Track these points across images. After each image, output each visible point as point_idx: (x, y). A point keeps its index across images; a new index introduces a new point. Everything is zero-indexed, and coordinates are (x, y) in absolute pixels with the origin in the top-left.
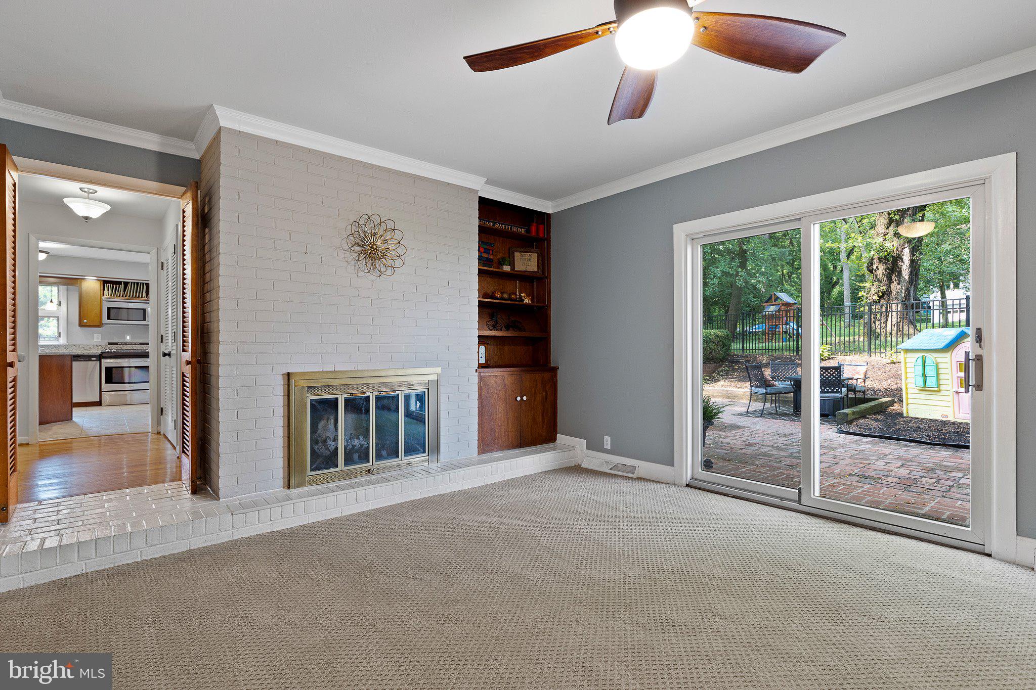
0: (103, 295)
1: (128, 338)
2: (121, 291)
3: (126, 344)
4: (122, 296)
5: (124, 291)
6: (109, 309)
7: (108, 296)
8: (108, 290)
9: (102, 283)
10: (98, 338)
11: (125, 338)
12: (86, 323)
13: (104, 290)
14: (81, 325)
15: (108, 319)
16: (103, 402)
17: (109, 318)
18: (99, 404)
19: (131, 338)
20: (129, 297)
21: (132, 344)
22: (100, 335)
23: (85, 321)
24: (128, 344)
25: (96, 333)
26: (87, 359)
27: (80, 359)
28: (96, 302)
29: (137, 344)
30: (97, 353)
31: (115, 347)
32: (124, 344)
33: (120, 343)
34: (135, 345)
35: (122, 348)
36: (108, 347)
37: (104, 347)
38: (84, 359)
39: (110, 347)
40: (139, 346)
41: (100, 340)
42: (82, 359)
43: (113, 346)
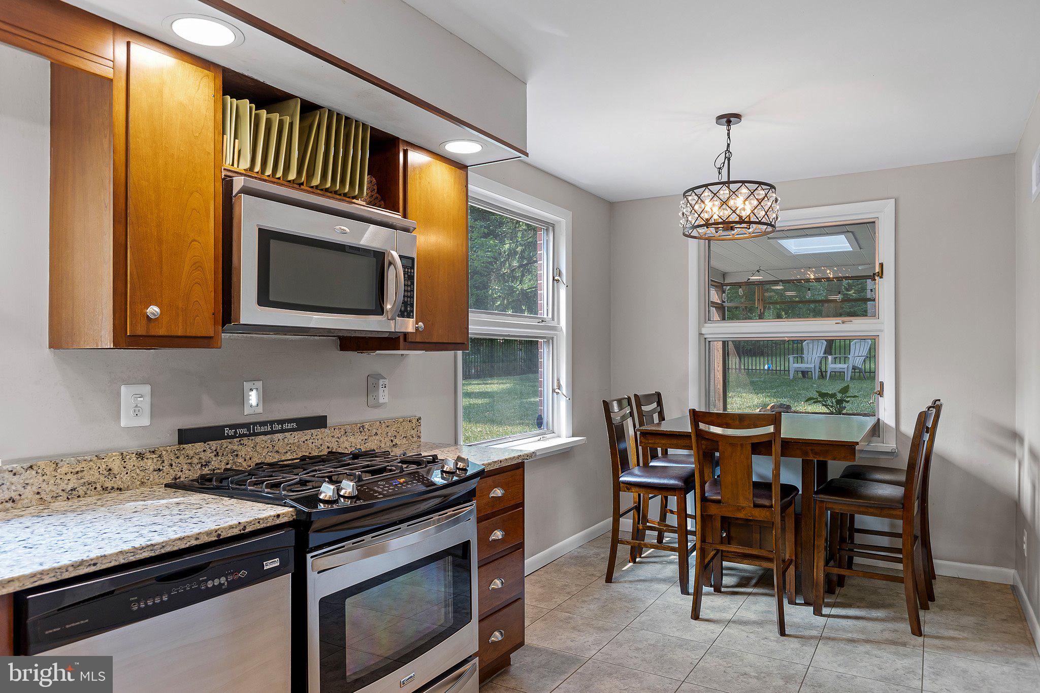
1: (253, 398)
3: (251, 429)
6: (266, 238)
10: (137, 411)
11: (242, 399)
17: (264, 299)
19: (265, 398)
22: (146, 389)
24: (258, 429)
25: (128, 382)
26: (243, 573)
27: (210, 584)
28: (197, 195)
29: (290, 426)
30: (278, 522)
31: (214, 459)
32: (245, 431)
33: (231, 427)
34: (282, 431)
35: (237, 455)
36: (189, 461)
37: (171, 465)
38: (230, 578)
39: (195, 461)
40: (293, 436)
41: (145, 421)
42: (216, 582)
43: (209, 455)
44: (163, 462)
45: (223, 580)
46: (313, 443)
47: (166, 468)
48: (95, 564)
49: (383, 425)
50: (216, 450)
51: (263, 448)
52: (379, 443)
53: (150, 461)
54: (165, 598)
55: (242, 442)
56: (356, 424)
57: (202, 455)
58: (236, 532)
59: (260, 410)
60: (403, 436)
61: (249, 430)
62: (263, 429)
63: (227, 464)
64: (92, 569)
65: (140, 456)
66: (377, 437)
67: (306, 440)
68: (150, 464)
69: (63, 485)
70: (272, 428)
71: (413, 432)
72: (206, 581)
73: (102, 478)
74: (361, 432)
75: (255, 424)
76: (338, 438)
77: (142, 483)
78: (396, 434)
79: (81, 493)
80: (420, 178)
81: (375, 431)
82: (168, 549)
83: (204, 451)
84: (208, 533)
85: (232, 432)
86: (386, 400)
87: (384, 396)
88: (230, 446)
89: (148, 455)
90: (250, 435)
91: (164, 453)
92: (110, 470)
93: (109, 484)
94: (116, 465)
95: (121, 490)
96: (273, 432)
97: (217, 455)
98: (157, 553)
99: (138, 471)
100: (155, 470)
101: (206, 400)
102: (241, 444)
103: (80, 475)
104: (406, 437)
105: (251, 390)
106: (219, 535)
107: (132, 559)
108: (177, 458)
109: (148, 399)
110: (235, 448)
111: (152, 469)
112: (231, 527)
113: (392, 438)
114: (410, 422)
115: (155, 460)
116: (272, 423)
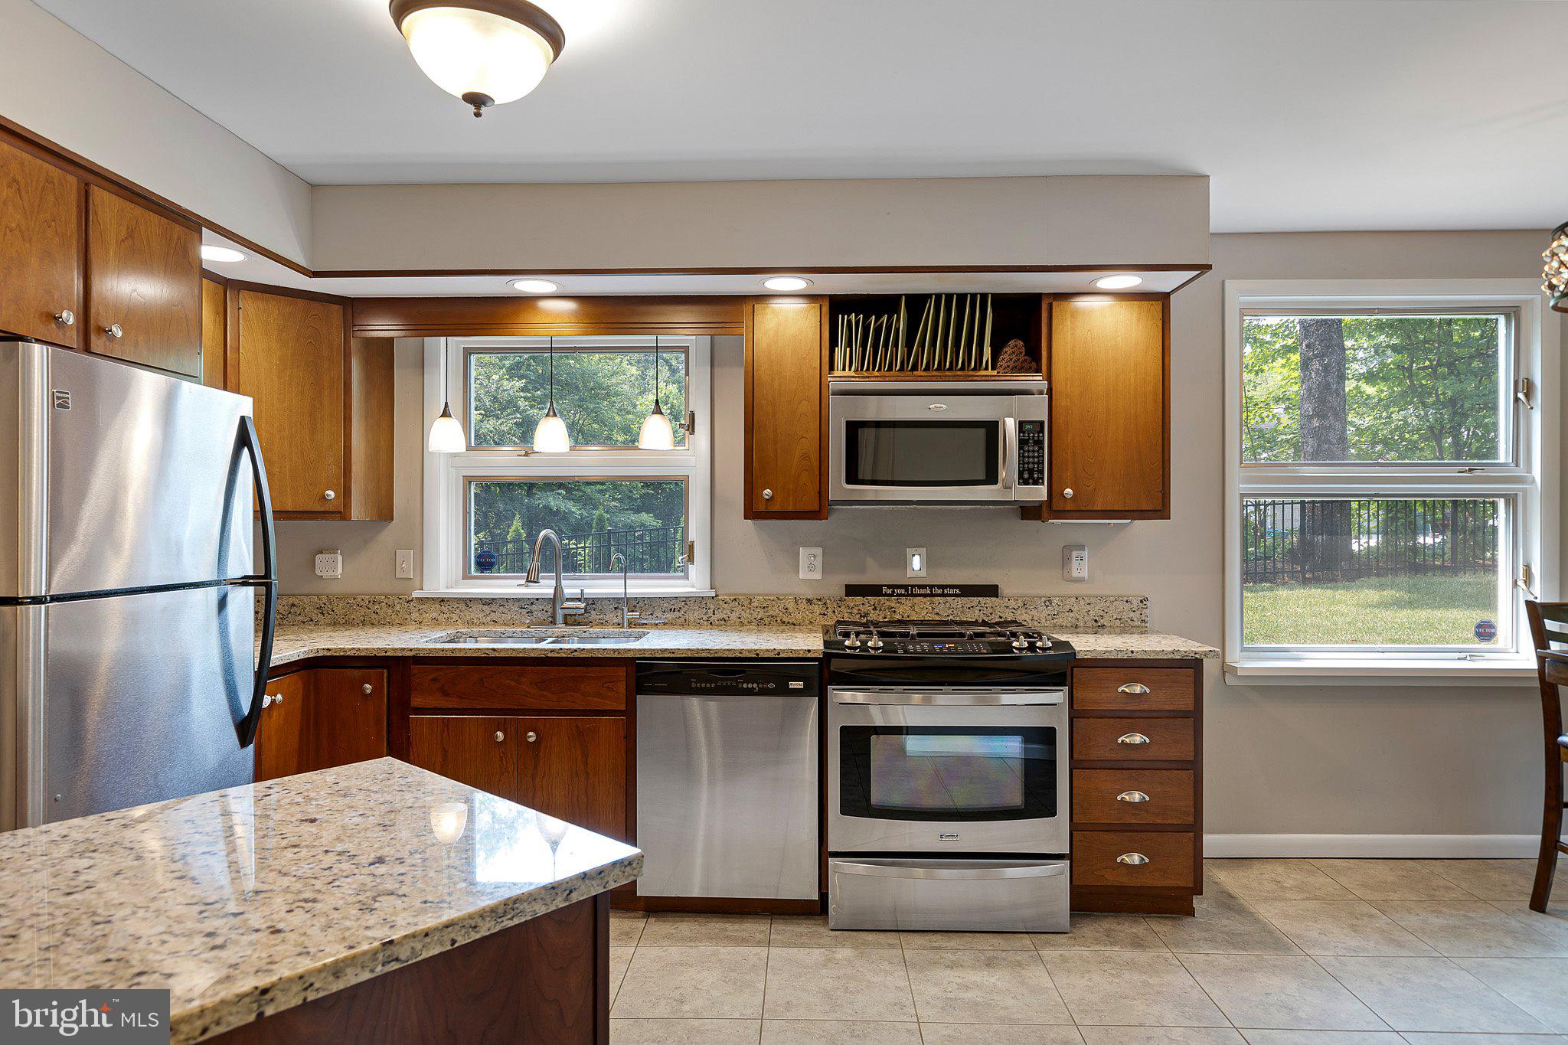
0: (832, 368)
1: (916, 562)
2: (896, 345)
3: (909, 591)
4: (902, 369)
5: (909, 345)
6: (854, 429)
7: (847, 373)
8: (850, 345)
9: (826, 309)
10: (811, 568)
11: (905, 563)
12: (772, 498)
13: (833, 343)
14: (751, 513)
15: (848, 482)
16: (832, 907)
17: (852, 477)
18: (815, 910)
19: (929, 563)
20: (927, 369)
21: (932, 591)
22: (819, 551)
23: (768, 492)
24: (917, 591)
25: (807, 544)
26: (771, 686)
27: (745, 686)
28: (804, 402)
29: (952, 592)
30: (809, 655)
31: (872, 612)
32: (903, 591)
33: (889, 587)
34: (943, 595)
35: (894, 612)
36: (849, 611)
37: (834, 612)
38: (760, 686)
39: (855, 611)
40: (956, 601)
41: (818, 576)
42: (750, 686)
43: (867, 608)
44: (827, 608)
45: (755, 685)
46: (980, 610)
47: (830, 614)
48: (673, 653)
49: (1082, 602)
50: (874, 605)
51: (923, 609)
52: (1074, 621)
53: (817, 606)
54: (713, 685)
55: (900, 601)
56: (1041, 598)
57: (861, 607)
58: (772, 655)
59: (924, 574)
60: (1115, 617)
61: (907, 591)
62: (922, 591)
63: (885, 618)
64: (672, 655)
65: (809, 601)
66: (1072, 614)
67: (972, 607)
68: (817, 608)
69: (755, 615)
70: (931, 591)
71: (1132, 614)
72: (743, 683)
73: (781, 614)
74: (1047, 606)
75: (913, 586)
76: (1014, 609)
77: (811, 622)
78: (1102, 613)
79: (767, 623)
80: (1072, 329)
81: (1068, 607)
82: (720, 655)
83: (863, 604)
84: (750, 651)
85: (890, 591)
86: (1085, 574)
87: (1080, 568)
88: (888, 603)
89: (815, 601)
90: (908, 595)
91: (828, 602)
92: (787, 609)
93: (786, 620)
94: (791, 606)
95: (794, 625)
96: (932, 595)
97: (875, 609)
98: (712, 656)
99: (808, 613)
100: (820, 614)
101: (870, 562)
102: (899, 603)
103: (766, 609)
104: (1120, 619)
105: (914, 555)
106: (757, 654)
107: (696, 655)
108: (839, 607)
109: (820, 559)
110: (893, 605)
111: (818, 613)
112: (767, 650)
113: (1096, 618)
114: (1127, 602)
115: (821, 606)
116: (931, 587)
